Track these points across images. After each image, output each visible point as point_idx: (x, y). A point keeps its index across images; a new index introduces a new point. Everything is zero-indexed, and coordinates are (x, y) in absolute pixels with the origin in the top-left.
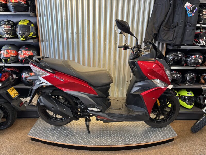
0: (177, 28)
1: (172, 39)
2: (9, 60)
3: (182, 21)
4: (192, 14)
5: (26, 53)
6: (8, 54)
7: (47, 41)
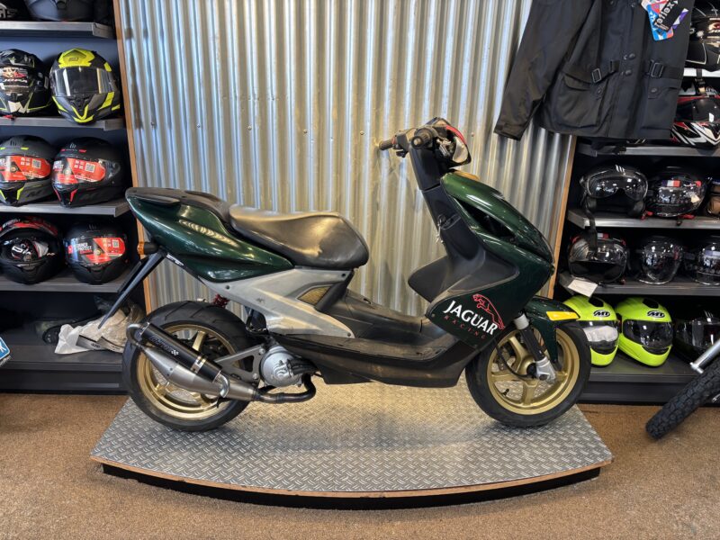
0: (612, 84)
1: (594, 122)
2: (22, 193)
3: (633, 58)
4: (667, 31)
5: (81, 167)
6: (19, 170)
7: (154, 125)
